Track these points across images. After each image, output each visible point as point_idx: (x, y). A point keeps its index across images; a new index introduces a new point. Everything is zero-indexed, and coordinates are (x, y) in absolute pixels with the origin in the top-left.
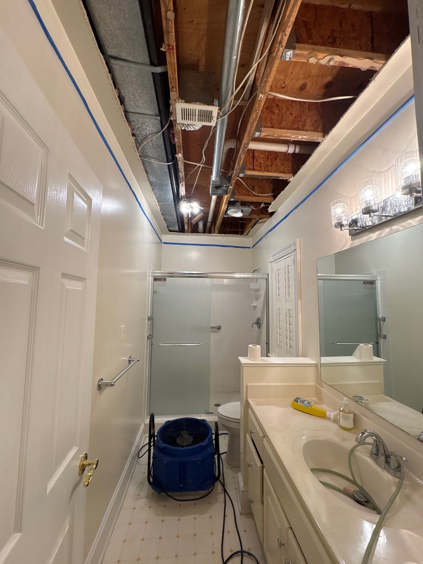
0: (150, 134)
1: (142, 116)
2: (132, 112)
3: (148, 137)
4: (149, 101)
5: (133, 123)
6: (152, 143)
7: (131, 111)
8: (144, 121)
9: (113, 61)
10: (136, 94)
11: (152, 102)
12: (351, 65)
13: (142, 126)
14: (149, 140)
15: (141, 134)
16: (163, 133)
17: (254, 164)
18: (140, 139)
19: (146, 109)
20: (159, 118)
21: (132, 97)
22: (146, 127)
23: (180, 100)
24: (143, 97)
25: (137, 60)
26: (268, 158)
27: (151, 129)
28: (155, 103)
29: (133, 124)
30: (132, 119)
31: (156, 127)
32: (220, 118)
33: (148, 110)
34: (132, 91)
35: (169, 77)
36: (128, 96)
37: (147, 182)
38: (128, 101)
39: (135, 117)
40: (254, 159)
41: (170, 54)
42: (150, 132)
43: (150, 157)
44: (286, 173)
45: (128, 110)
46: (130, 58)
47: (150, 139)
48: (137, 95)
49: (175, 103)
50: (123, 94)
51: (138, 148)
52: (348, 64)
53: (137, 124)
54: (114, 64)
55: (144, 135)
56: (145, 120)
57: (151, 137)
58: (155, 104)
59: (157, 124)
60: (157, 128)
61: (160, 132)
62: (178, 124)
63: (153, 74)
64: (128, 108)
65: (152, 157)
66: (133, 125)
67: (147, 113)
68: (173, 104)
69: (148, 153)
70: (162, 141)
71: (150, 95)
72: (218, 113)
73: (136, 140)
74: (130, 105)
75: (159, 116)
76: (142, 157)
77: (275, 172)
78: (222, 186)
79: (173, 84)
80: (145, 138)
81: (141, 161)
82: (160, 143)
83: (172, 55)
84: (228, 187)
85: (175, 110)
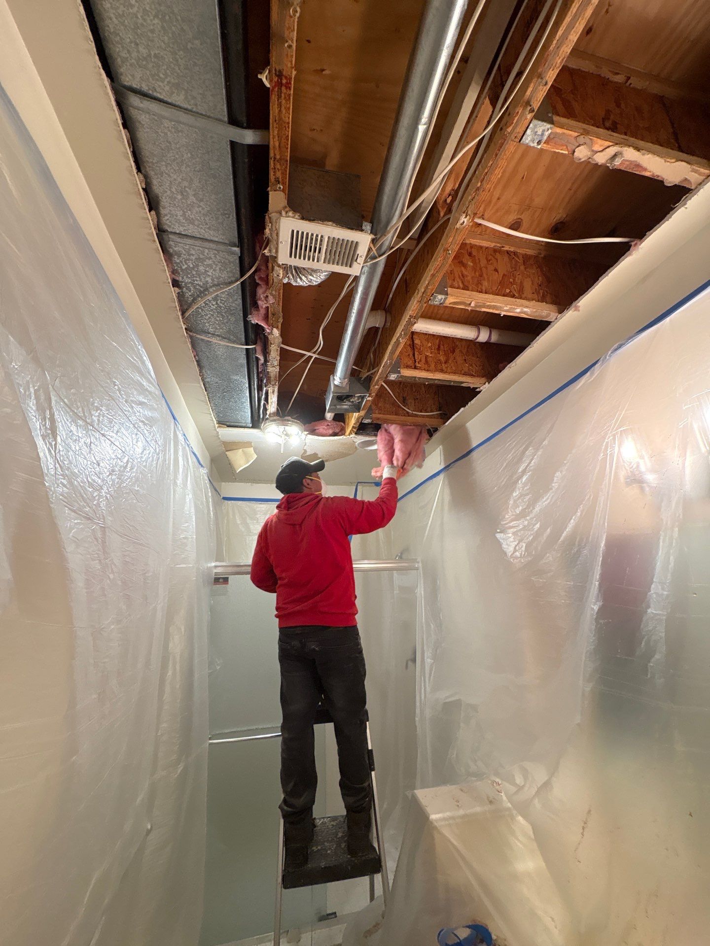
0: (214, 285)
1: (198, 243)
2: (175, 233)
3: (209, 291)
4: (218, 210)
5: (176, 257)
6: (217, 303)
7: (174, 231)
8: (204, 255)
9: (134, 101)
10: (187, 189)
11: (226, 212)
12: (650, 172)
13: (197, 266)
14: (210, 298)
15: (193, 284)
16: (242, 283)
17: (416, 358)
18: (190, 294)
19: (209, 228)
20: (237, 250)
21: (179, 197)
22: (207, 269)
23: (291, 214)
24: (205, 200)
25: (196, 105)
26: (439, 349)
27: (217, 274)
28: (231, 216)
29: (176, 259)
30: (176, 249)
31: (228, 270)
32: (369, 260)
33: (214, 230)
34: (180, 183)
35: (272, 154)
36: (169, 192)
37: (200, 384)
38: (167, 205)
39: (182, 245)
40: (414, 349)
41: (279, 97)
42: (215, 280)
43: (209, 333)
44: (474, 376)
45: (166, 227)
46: (178, 99)
47: (213, 296)
48: (191, 192)
49: (278, 219)
50: (157, 189)
51: (185, 312)
52: (645, 170)
53: (187, 260)
54: (138, 109)
55: (201, 287)
56: (206, 254)
57: (215, 291)
58: (230, 219)
59: (232, 264)
60: (231, 272)
61: (237, 281)
62: (279, 266)
63: (233, 144)
64: (167, 222)
65: (213, 334)
66: (176, 263)
67: (212, 238)
68: (274, 219)
69: (207, 324)
70: (240, 301)
71: (221, 195)
72: (370, 250)
73: (181, 297)
74: (172, 215)
75: (238, 247)
76: (191, 331)
77: (455, 373)
78: (352, 396)
79: (279, 174)
80: (201, 292)
81: (188, 341)
82: (234, 305)
83: (284, 102)
84: (363, 398)
85: (277, 235)
